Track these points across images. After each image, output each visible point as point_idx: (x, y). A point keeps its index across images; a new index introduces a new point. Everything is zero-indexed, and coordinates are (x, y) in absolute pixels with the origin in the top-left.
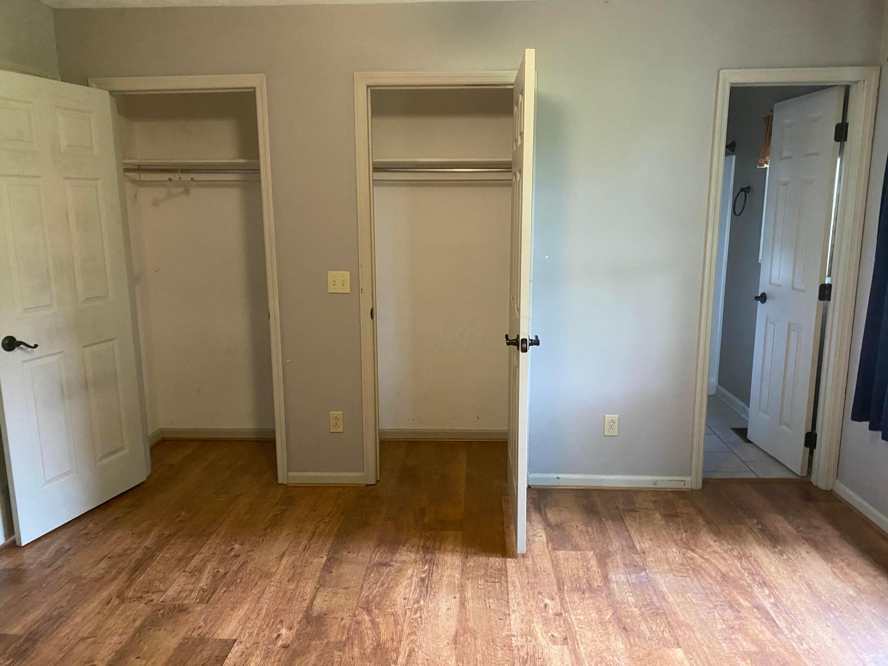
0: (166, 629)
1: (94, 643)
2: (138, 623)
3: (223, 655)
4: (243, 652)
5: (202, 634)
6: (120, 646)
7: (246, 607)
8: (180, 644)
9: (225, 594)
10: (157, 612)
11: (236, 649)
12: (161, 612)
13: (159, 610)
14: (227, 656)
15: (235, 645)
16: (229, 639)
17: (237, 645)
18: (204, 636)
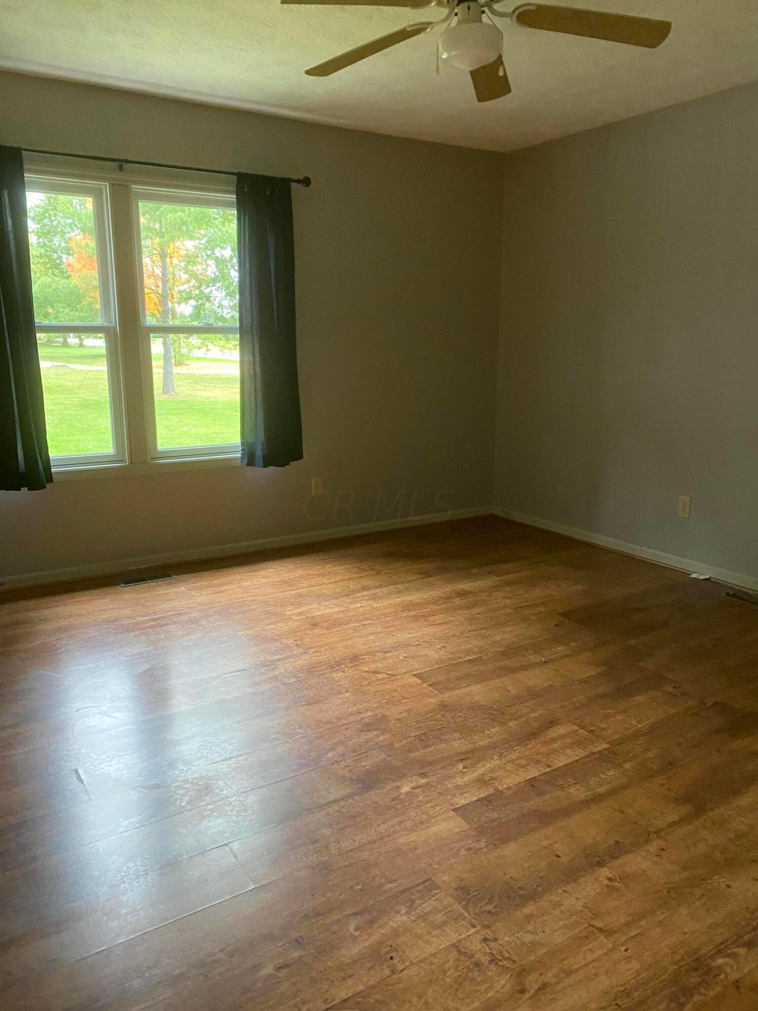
0: (504, 874)
1: (596, 915)
2: (529, 909)
3: (480, 803)
4: (462, 794)
5: (476, 838)
6: (569, 888)
7: (401, 841)
8: (504, 843)
9: (395, 878)
10: (493, 911)
11: (462, 801)
12: (489, 908)
13: (489, 912)
14: (478, 800)
15: (460, 805)
16: (459, 815)
17: (458, 804)
18: (475, 836)
